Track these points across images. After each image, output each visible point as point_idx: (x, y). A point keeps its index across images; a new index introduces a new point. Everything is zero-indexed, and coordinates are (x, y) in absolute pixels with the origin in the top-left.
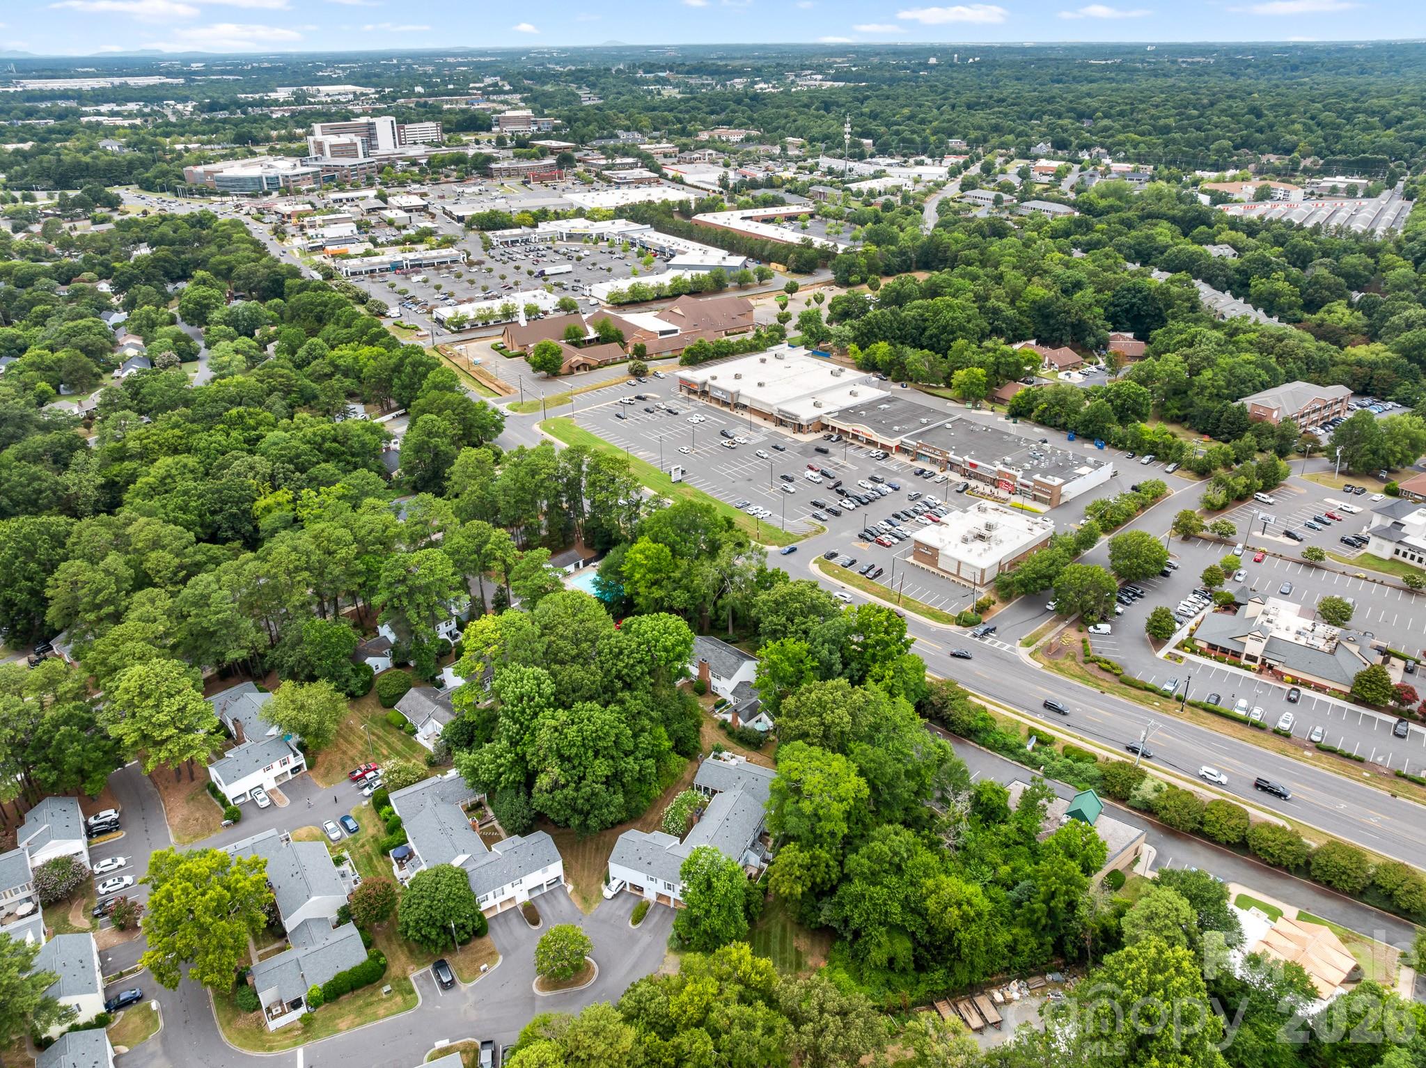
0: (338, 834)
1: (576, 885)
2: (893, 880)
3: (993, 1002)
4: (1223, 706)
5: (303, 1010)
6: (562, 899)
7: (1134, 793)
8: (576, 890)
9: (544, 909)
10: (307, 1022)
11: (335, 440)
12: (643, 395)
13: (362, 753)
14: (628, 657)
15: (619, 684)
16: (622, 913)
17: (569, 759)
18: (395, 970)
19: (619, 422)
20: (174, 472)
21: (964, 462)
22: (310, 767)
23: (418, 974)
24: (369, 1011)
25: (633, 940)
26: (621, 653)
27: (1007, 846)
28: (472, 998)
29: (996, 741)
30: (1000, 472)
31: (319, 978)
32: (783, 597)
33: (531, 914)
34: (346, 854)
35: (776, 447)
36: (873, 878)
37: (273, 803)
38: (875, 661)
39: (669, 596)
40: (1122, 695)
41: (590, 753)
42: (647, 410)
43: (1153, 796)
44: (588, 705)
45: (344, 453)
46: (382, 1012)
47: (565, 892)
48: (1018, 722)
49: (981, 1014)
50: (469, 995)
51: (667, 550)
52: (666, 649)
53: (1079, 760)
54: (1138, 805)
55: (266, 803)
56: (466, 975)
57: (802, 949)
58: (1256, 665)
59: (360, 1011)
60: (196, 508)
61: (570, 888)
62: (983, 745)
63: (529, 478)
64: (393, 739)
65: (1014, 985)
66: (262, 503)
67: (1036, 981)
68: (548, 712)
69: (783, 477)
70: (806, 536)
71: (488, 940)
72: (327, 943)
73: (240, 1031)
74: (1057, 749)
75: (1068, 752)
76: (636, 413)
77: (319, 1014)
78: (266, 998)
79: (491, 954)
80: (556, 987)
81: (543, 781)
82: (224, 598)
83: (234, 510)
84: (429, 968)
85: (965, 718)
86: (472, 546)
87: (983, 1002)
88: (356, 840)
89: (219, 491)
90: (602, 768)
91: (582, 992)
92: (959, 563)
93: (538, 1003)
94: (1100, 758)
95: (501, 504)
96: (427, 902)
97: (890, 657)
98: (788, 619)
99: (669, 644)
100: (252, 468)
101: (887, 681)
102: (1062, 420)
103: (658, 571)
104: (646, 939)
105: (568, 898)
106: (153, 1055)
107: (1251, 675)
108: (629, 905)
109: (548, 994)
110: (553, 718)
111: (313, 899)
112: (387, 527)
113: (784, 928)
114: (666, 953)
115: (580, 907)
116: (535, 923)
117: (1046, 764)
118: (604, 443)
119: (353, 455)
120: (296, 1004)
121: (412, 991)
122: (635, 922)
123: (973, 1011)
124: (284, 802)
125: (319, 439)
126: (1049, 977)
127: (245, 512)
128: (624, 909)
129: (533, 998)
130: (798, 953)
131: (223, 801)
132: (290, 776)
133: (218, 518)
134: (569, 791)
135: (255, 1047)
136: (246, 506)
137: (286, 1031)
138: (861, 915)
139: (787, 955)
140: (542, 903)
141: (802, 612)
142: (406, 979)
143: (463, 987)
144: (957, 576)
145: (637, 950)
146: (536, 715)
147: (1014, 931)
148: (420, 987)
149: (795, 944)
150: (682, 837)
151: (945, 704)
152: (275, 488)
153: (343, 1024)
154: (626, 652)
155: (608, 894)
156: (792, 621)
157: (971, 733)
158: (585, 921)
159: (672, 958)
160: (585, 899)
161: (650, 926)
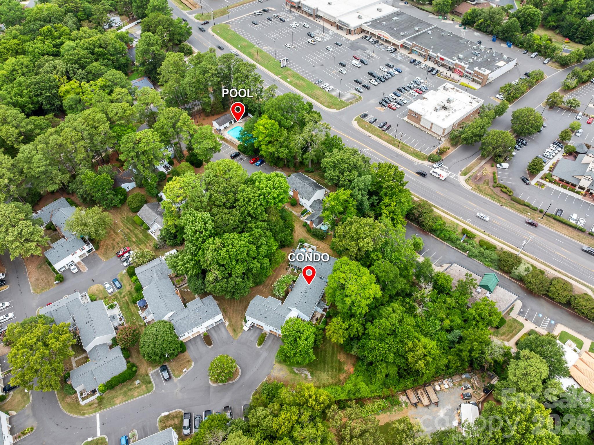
0: (111, 290)
1: (230, 321)
2: (390, 339)
3: (435, 390)
4: (563, 217)
5: (98, 394)
6: (223, 330)
7: (514, 271)
8: (230, 325)
9: (214, 336)
10: (100, 400)
11: (100, 46)
12: (266, 9)
13: (122, 240)
14: (254, 203)
15: (249, 219)
16: (252, 339)
17: (223, 266)
18: (142, 370)
19: (254, 27)
20: (17, 67)
21: (437, 56)
22: (97, 248)
23: (152, 372)
24: (130, 393)
25: (258, 355)
26: (249, 201)
27: (449, 308)
28: (179, 386)
29: (445, 236)
30: (456, 64)
32: (338, 160)
33: (207, 339)
34: (115, 303)
35: (337, 44)
36: (381, 339)
37: (79, 270)
38: (386, 196)
39: (277, 151)
40: (512, 207)
41: (234, 262)
42: (268, 19)
43: (524, 273)
44: (232, 235)
45: (106, 54)
46: (136, 394)
47: (225, 326)
48: (457, 224)
49: (429, 397)
50: (178, 384)
51: (277, 124)
52: (274, 198)
53: (487, 249)
54: (515, 277)
55: (76, 271)
56: (176, 374)
57: (342, 360)
58: (583, 192)
59: (125, 394)
60: (27, 94)
61: (227, 324)
62: (438, 237)
63: (201, 76)
64: (137, 232)
65: (445, 381)
66: (63, 88)
67: (457, 379)
68: (211, 240)
69: (340, 64)
70: (351, 103)
71: (186, 353)
72: (106, 360)
73: (69, 404)
74: (476, 241)
75: (483, 244)
76: (262, 20)
77: (106, 395)
78: (78, 389)
79: (188, 361)
80: (221, 382)
81: (210, 277)
82: (40, 159)
83: (48, 94)
84: (158, 369)
85: (431, 224)
86: (170, 124)
87: (429, 389)
88: (120, 293)
89: (38, 83)
90: (239, 269)
91: (233, 384)
92: (432, 124)
93: (212, 390)
94: (498, 248)
95: (188, 92)
96: (152, 345)
97: (394, 194)
98: (340, 172)
99: (275, 195)
100: (55, 68)
101: (392, 208)
102: (491, 29)
103: (272, 136)
104: (265, 354)
105: (226, 330)
106: (28, 416)
107: (580, 197)
108: (256, 334)
109: (216, 385)
110: (213, 243)
111: (97, 338)
112: (125, 111)
113: (333, 350)
114: (274, 363)
115: (232, 335)
116: (210, 344)
117: (470, 250)
118: (246, 41)
119: (111, 55)
120: (94, 391)
121: (150, 382)
122: (259, 344)
123: (425, 395)
124: (85, 269)
125: (92, 47)
126: (463, 376)
127: (54, 95)
128: (254, 337)
129: (209, 387)
130: (340, 363)
131: (54, 270)
132: (87, 254)
133: (40, 99)
134: (223, 283)
135: (76, 413)
136: (54, 91)
137: (90, 405)
138: (373, 356)
139: (334, 364)
140: (213, 332)
141: (348, 168)
142: (147, 375)
143: (175, 380)
144: (430, 130)
145: (260, 361)
146: (204, 242)
147: (449, 357)
148: (154, 379)
149: (338, 358)
150: (283, 300)
151: (420, 215)
152: (69, 79)
153: (118, 401)
154: (252, 201)
155: (246, 328)
156: (343, 174)
157: (433, 231)
158: (234, 343)
159: (277, 366)
160: (234, 330)
161: (266, 347)
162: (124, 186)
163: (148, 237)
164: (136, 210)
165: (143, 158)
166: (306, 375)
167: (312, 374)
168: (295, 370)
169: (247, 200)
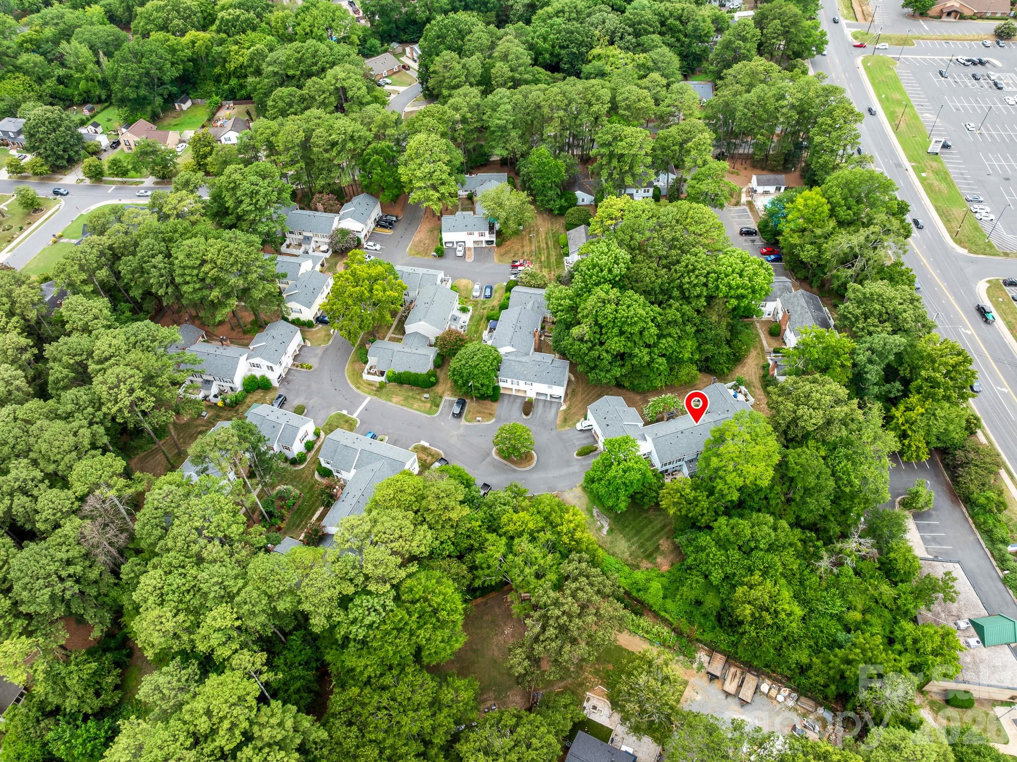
0: (477, 294)
1: (569, 408)
2: (736, 555)
3: (758, 687)
5: (383, 379)
6: (553, 410)
8: (565, 411)
9: (539, 410)
10: (382, 386)
11: (679, 18)
12: (984, 59)
13: (531, 252)
14: (697, 276)
15: (676, 293)
16: (577, 443)
17: (601, 327)
18: (439, 389)
19: (937, 80)
20: (567, 9)
22: (499, 245)
23: (449, 398)
24: (410, 401)
25: (568, 463)
26: (693, 271)
28: (462, 431)
29: (985, 522)
31: (399, 367)
32: (872, 294)
33: (528, 407)
34: (470, 308)
36: (723, 544)
37: (464, 256)
38: (919, 393)
39: (802, 247)
41: (616, 331)
42: (974, 76)
44: (636, 296)
45: (680, 31)
46: (416, 406)
47: (558, 408)
49: (740, 686)
50: (462, 428)
51: (826, 208)
52: (730, 287)
55: (459, 254)
56: (469, 417)
57: (662, 548)
59: (406, 399)
60: (552, 40)
61: (564, 407)
62: (973, 518)
63: (772, 100)
64: (553, 253)
65: (785, 691)
66: (596, 51)
67: (808, 704)
68: (606, 286)
70: (1006, 254)
71: (495, 405)
72: (414, 351)
73: (354, 370)
76: (963, 77)
77: (391, 386)
78: (372, 360)
79: (490, 414)
80: (504, 458)
81: (575, 331)
82: (506, 111)
83: (575, 50)
84: (456, 399)
85: (972, 487)
86: (679, 139)
87: (751, 681)
88: (484, 303)
89: (572, 32)
90: (616, 344)
91: (515, 471)
93: (488, 459)
96: (463, 362)
97: (933, 397)
98: (864, 314)
99: (733, 283)
100: (604, 22)
101: (912, 415)
103: (810, 221)
104: (576, 468)
105: (557, 413)
106: (316, 355)
108: (585, 441)
109: (497, 458)
110: (607, 293)
111: (422, 323)
112: (639, 100)
114: (577, 485)
115: (558, 423)
116: (527, 414)
118: (903, 93)
119: (686, 36)
120: (382, 373)
121: (438, 406)
122: (579, 454)
123: (737, 680)
124: (470, 258)
125: (667, 14)
126: (821, 711)
127: (581, 54)
128: (582, 442)
129: (489, 454)
130: (657, 548)
131: (441, 240)
132: (484, 245)
133: (563, 52)
134: (584, 347)
135: (353, 382)
136: (584, 49)
137: (370, 384)
138: (695, 560)
139: (648, 544)
140: (541, 405)
141: (881, 315)
142: (441, 397)
143: (463, 422)
145: (564, 471)
146: (597, 285)
147: (814, 659)
148: (444, 407)
149: (661, 542)
150: (647, 423)
151: (966, 463)
152: (612, 43)
153: (395, 399)
154: (697, 272)
155: (579, 426)
156: (866, 319)
157: (968, 501)
158: (553, 433)
159: (578, 491)
160: (565, 420)
161: (585, 463)
162: (579, 194)
163: (560, 263)
164: (570, 226)
165: (615, 163)
166: (603, 527)
167: (611, 531)
168: (595, 511)
169: (690, 267)
